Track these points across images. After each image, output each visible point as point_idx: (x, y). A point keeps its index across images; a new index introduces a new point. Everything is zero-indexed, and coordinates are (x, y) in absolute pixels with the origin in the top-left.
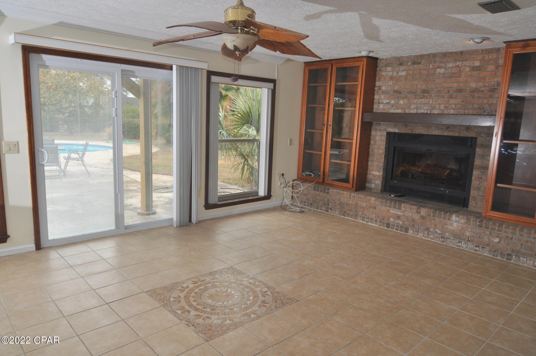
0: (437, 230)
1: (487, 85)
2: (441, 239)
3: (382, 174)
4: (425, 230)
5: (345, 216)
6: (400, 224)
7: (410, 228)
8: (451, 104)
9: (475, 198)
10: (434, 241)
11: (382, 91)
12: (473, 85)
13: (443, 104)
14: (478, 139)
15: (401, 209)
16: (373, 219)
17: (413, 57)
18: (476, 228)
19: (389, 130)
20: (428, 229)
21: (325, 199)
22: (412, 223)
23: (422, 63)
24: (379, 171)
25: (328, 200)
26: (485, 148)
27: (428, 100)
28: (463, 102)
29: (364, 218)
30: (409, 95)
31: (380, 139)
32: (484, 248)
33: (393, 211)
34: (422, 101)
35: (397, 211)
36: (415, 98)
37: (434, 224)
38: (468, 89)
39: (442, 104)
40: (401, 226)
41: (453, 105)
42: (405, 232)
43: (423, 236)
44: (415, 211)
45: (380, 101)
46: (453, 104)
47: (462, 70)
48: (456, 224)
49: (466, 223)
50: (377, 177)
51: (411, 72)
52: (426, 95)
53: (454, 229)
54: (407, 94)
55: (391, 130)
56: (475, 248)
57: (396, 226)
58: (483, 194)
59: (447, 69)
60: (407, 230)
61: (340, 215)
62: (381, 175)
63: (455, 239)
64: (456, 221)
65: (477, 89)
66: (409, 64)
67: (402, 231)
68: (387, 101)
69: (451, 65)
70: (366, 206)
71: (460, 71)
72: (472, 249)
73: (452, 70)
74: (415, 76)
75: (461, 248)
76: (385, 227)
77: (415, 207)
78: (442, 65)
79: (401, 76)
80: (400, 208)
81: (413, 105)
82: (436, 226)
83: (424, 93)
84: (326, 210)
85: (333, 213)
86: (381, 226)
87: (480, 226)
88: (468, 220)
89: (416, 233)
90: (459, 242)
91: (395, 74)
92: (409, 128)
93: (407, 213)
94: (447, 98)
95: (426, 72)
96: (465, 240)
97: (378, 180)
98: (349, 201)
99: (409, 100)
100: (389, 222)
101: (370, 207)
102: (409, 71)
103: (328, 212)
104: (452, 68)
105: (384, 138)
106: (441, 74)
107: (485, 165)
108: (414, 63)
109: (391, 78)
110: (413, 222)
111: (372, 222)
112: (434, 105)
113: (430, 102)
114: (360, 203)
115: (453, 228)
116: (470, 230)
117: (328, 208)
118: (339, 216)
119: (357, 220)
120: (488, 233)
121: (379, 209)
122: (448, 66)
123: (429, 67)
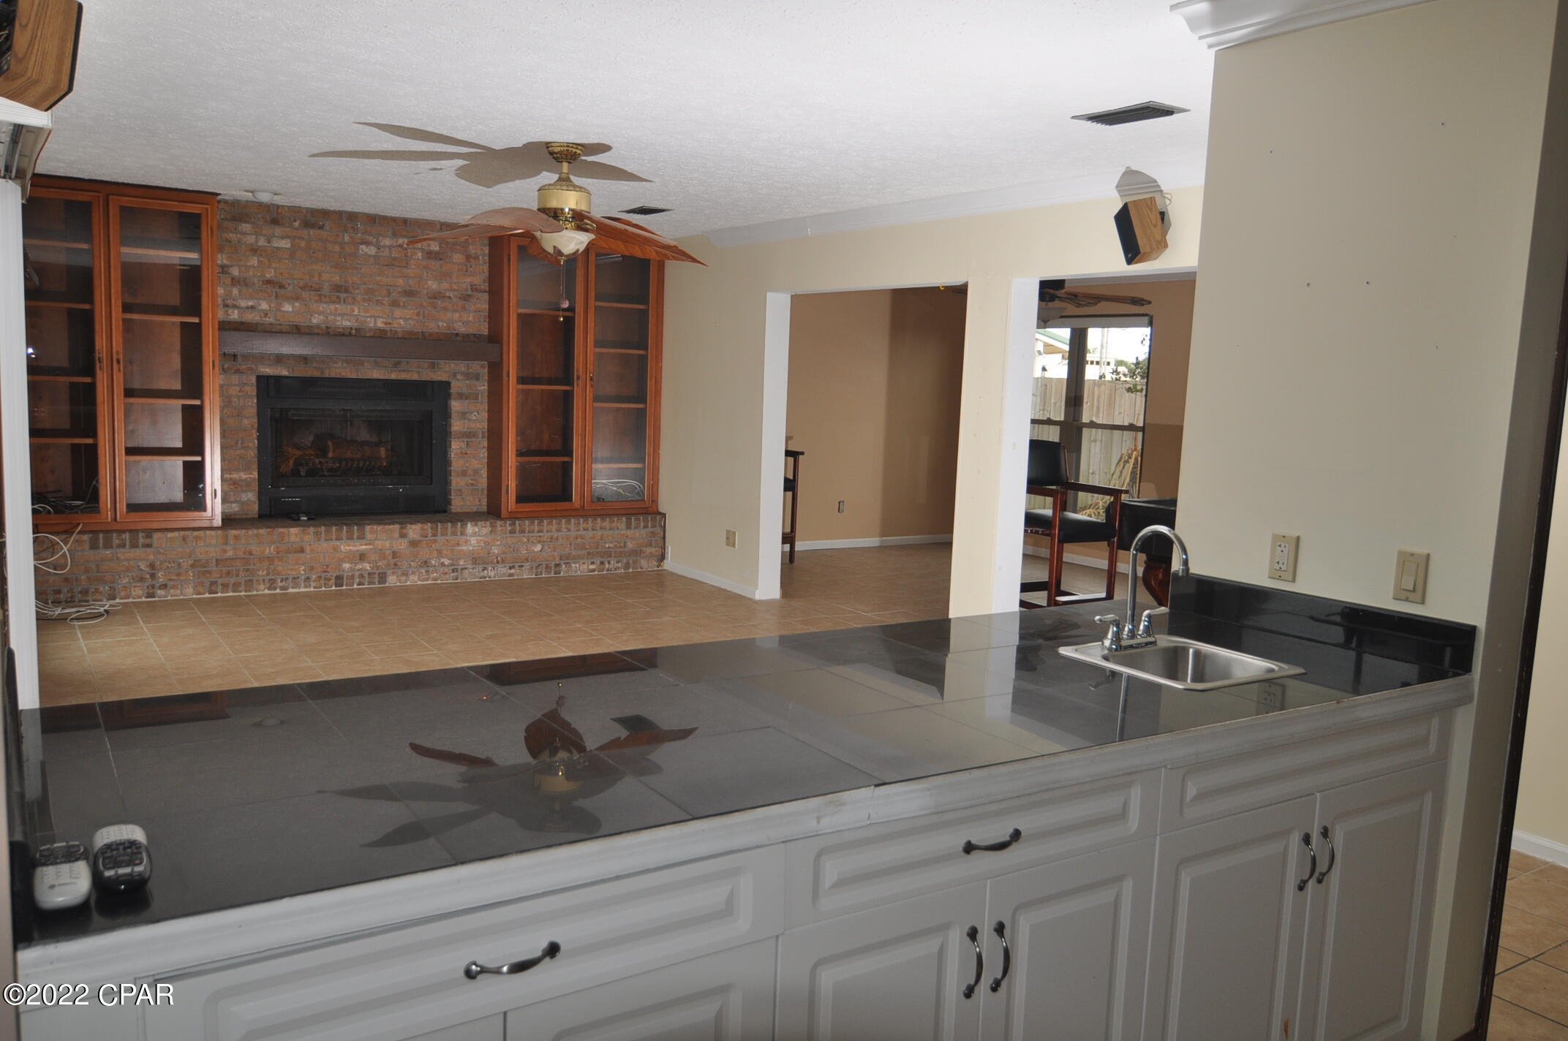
0: (443, 560)
1: (456, 288)
2: (452, 575)
3: (255, 475)
4: (420, 566)
5: (217, 593)
6: (367, 570)
7: (389, 572)
8: (397, 319)
9: (460, 490)
10: (439, 582)
11: (233, 279)
12: (433, 285)
13: (382, 317)
14: (452, 385)
15: (364, 538)
16: (298, 578)
17: (305, 211)
18: (506, 537)
19: (262, 370)
20: (426, 562)
21: (140, 564)
22: (393, 561)
23: (327, 227)
24: (247, 469)
25: (152, 566)
26: (466, 399)
27: (349, 307)
28: (418, 315)
29: (272, 581)
30: (305, 294)
31: (242, 393)
32: (522, 566)
33: (346, 547)
34: (336, 309)
35: (357, 544)
36: (321, 301)
37: (437, 550)
38: (425, 291)
39: (379, 317)
40: (369, 574)
41: (402, 320)
42: (379, 583)
43: (418, 579)
44: (397, 535)
45: (230, 302)
46: (401, 318)
47: (409, 254)
48: (475, 538)
49: (491, 532)
50: (245, 484)
51: (303, 244)
52: (343, 295)
53: (473, 550)
54: (299, 290)
55: (267, 370)
56: (509, 571)
57: (359, 578)
58: (472, 482)
59: (382, 249)
60: (383, 577)
61: (198, 594)
62: (254, 479)
63: (476, 566)
64: (474, 534)
65: (440, 293)
66: (297, 224)
67: (374, 583)
68: (250, 304)
69: (387, 242)
70: (278, 553)
71: (406, 256)
72: (504, 575)
73: (391, 253)
74: (313, 253)
75: (487, 579)
76: (332, 587)
77: (397, 527)
78: (370, 238)
79: (279, 249)
80: (361, 537)
81: (317, 316)
82: (440, 553)
83: (339, 291)
84: (148, 593)
85: (172, 596)
86: (321, 587)
87: (513, 532)
88: (493, 526)
89: (404, 578)
90: (483, 570)
91: (262, 242)
92: (314, 365)
93: (379, 544)
94: (389, 305)
95: (337, 248)
96: (492, 563)
97: (245, 492)
98: (225, 551)
99: (306, 305)
100: (341, 573)
101: (290, 553)
102: (296, 241)
103: (153, 596)
104: (390, 247)
105: (252, 390)
106: (370, 256)
107: (468, 430)
108: (307, 224)
109: (254, 250)
110: (394, 558)
111: (296, 585)
112: (363, 319)
113: (354, 311)
114: (256, 549)
115: (471, 548)
116: (499, 543)
117: (153, 587)
118: (195, 596)
119: (255, 593)
120: (525, 540)
121: (312, 551)
122: (382, 244)
123: (344, 239)
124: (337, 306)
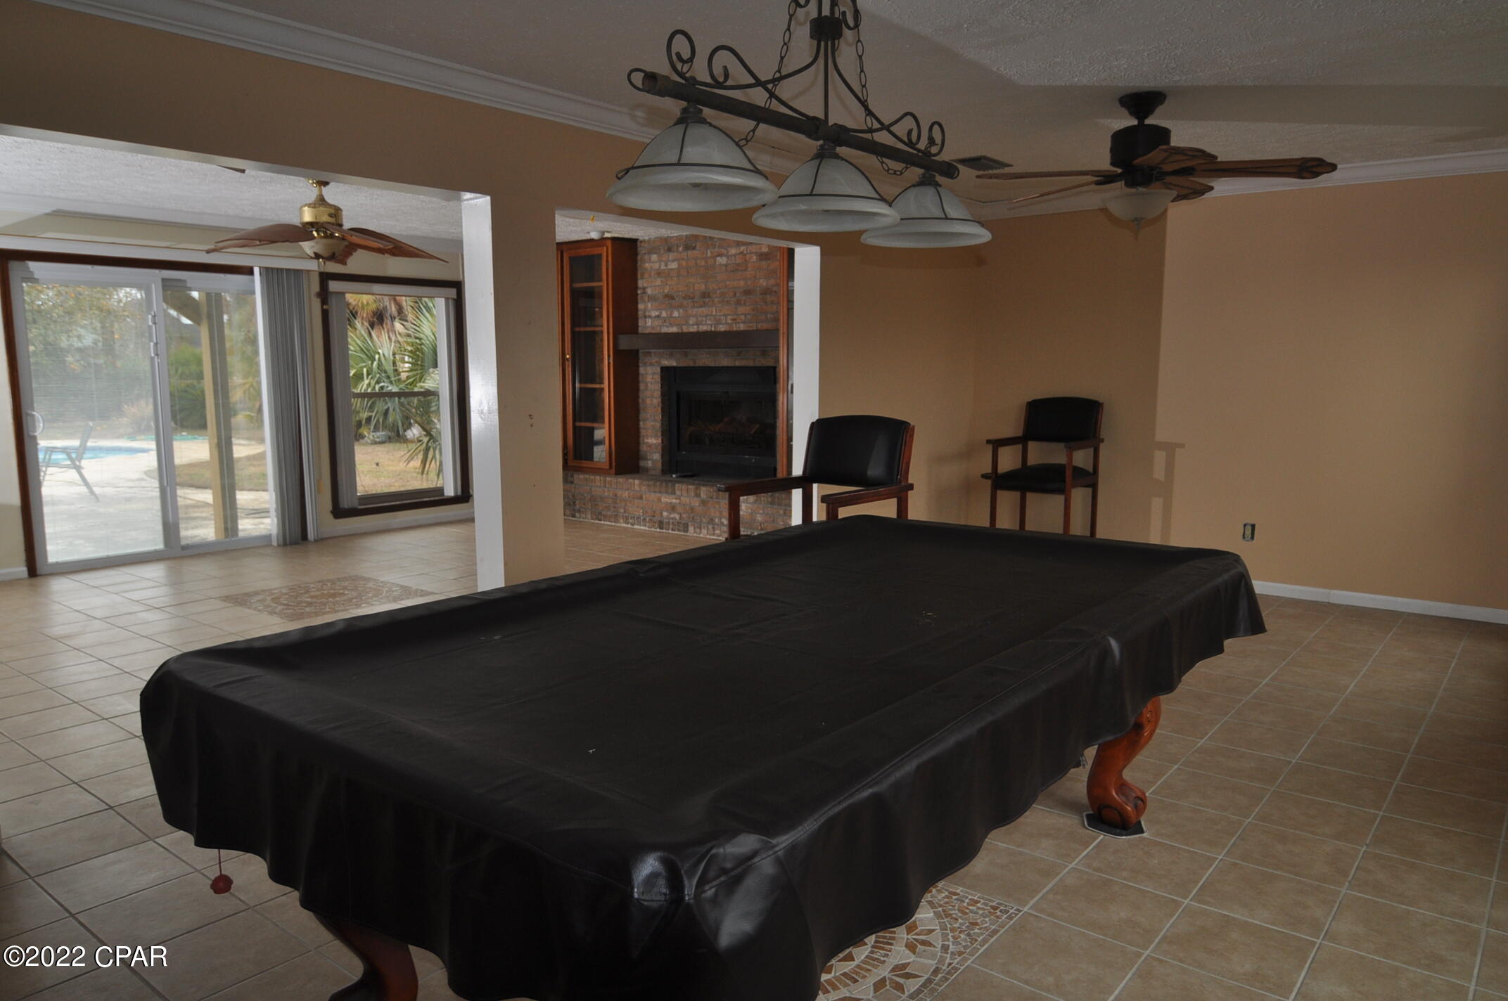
3: (660, 441)
4: (709, 523)
6: (676, 519)
7: (690, 524)
8: (739, 315)
11: (649, 296)
12: (763, 282)
13: (731, 315)
16: (639, 518)
17: (684, 238)
19: (663, 362)
20: (712, 520)
22: (692, 515)
23: (698, 247)
24: (656, 437)
25: (573, 496)
27: (710, 309)
28: (753, 310)
29: (627, 518)
30: (685, 302)
31: (653, 380)
33: (666, 499)
34: (703, 312)
35: (670, 497)
36: (693, 307)
37: (719, 511)
38: (758, 289)
39: (728, 315)
40: (678, 523)
41: (743, 316)
42: (684, 531)
43: (708, 533)
44: (692, 494)
45: (647, 314)
46: (742, 314)
47: (747, 259)
48: (744, 505)
50: (654, 447)
51: (684, 263)
52: (707, 300)
54: (682, 299)
55: (666, 362)
57: (672, 524)
59: (730, 258)
61: (593, 519)
65: (769, 289)
66: (681, 249)
67: (680, 531)
68: (657, 313)
69: (733, 251)
71: (746, 260)
73: (735, 260)
74: (690, 269)
77: (694, 487)
78: (723, 251)
79: (672, 269)
80: (673, 493)
81: (692, 318)
83: (704, 298)
86: (652, 528)
89: (698, 530)
91: (663, 267)
93: (685, 500)
94: (734, 304)
95: (703, 263)
97: (655, 453)
98: (604, 492)
99: (686, 311)
100: (662, 519)
101: (634, 498)
102: (681, 262)
103: (575, 517)
104: (735, 255)
105: (658, 378)
106: (723, 265)
108: (687, 248)
109: (659, 274)
110: (692, 512)
111: (639, 524)
112: (718, 317)
113: (713, 312)
114: (619, 493)
116: (762, 512)
117: (574, 510)
118: (592, 521)
119: (618, 524)
120: (782, 512)
121: (646, 499)
122: (730, 254)
123: (707, 254)
124: (703, 309)
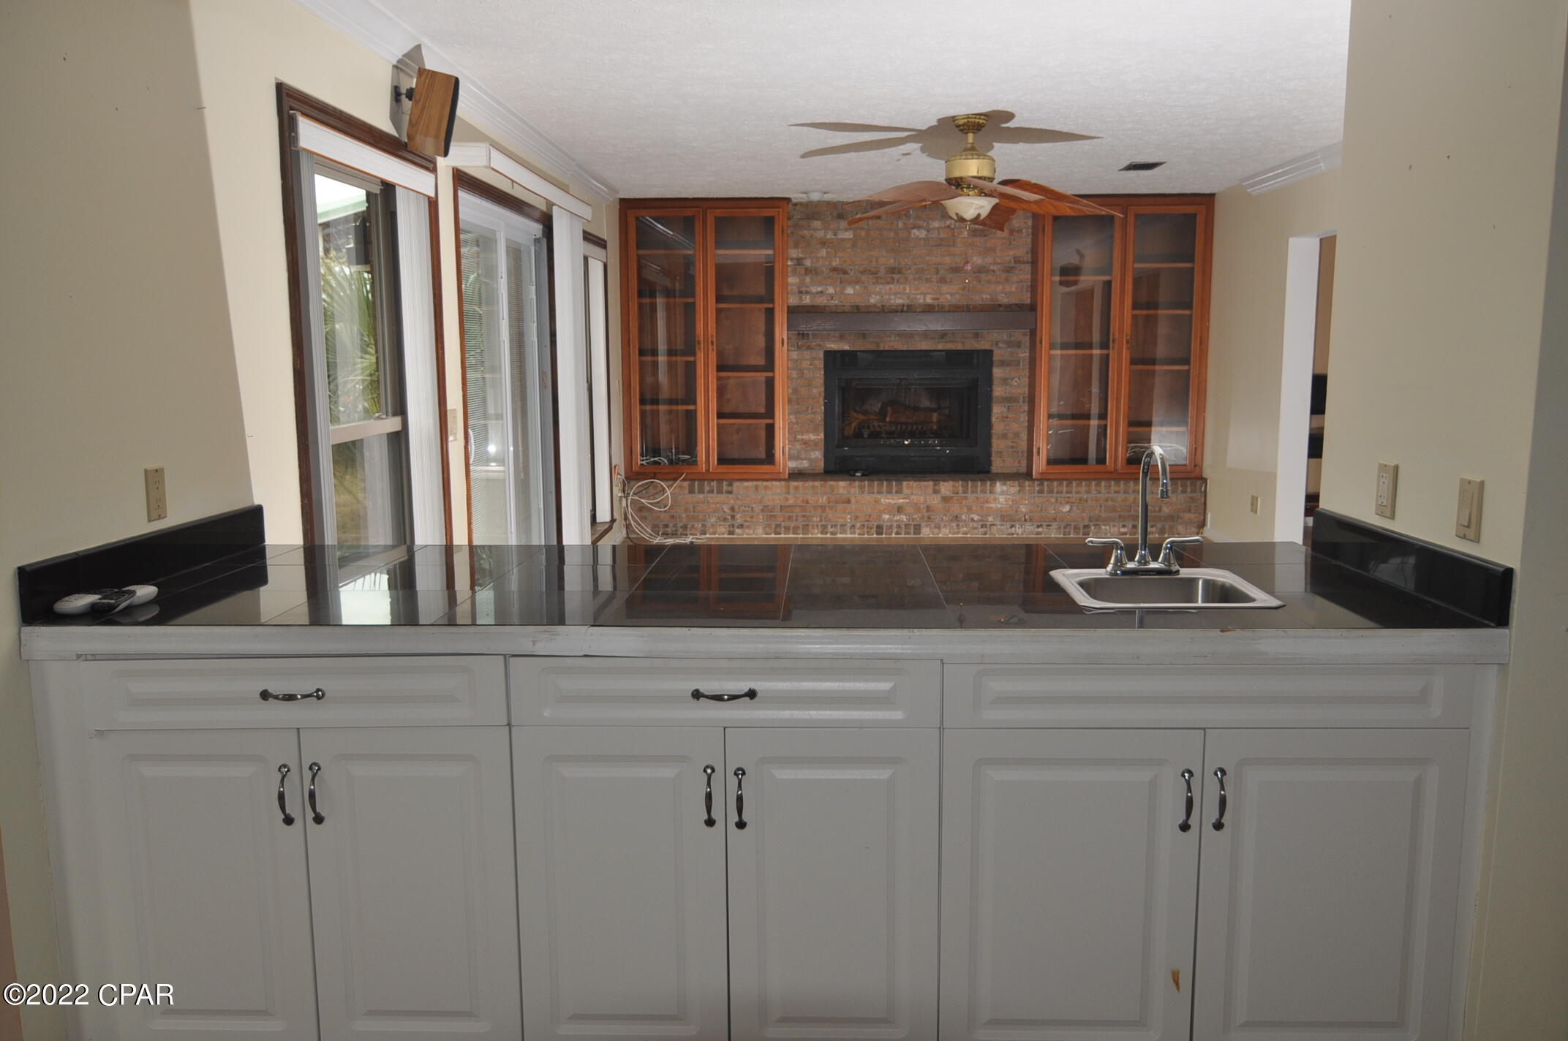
0: (973, 516)
1: (999, 261)
2: (981, 530)
3: (822, 436)
4: (951, 521)
5: (780, 534)
6: (903, 521)
7: (923, 524)
8: (944, 294)
9: (1001, 452)
10: (969, 536)
11: (806, 269)
12: (978, 260)
13: (931, 294)
14: (995, 352)
15: (901, 493)
16: (845, 525)
18: (1034, 497)
19: (829, 346)
20: (957, 517)
21: (724, 507)
22: (926, 514)
24: (815, 431)
25: (732, 509)
26: (1008, 365)
27: (902, 287)
28: (963, 289)
29: (824, 527)
30: (864, 278)
31: (811, 367)
32: (1049, 526)
33: (886, 500)
34: (890, 289)
35: (895, 497)
36: (877, 283)
37: (967, 506)
38: (970, 267)
39: (928, 293)
40: (906, 525)
41: (948, 295)
42: (915, 533)
43: (950, 532)
44: (930, 491)
45: (803, 289)
46: (948, 293)
47: (956, 234)
48: (1003, 497)
49: (1019, 491)
50: (812, 444)
51: (863, 233)
52: (896, 276)
53: (1001, 508)
54: (860, 274)
55: (832, 346)
56: (1036, 529)
57: (897, 528)
58: (1012, 444)
59: (931, 232)
60: (917, 529)
61: (766, 534)
62: (821, 440)
63: (1005, 523)
64: (1003, 493)
65: (984, 267)
67: (909, 534)
68: (820, 289)
69: (936, 224)
70: (829, 502)
71: (953, 235)
72: (1032, 533)
73: (939, 234)
74: (872, 240)
75: (1015, 536)
76: (873, 534)
77: (931, 483)
78: (921, 223)
79: (843, 240)
80: (899, 491)
81: (874, 296)
82: (970, 509)
83: (893, 273)
84: (729, 531)
85: (747, 534)
86: (864, 535)
87: (1041, 492)
88: (1021, 486)
89: (936, 531)
90: (1011, 527)
91: (830, 236)
92: (871, 340)
93: (914, 498)
94: (937, 282)
95: (892, 234)
96: (1019, 521)
97: (814, 450)
98: (787, 499)
99: (865, 287)
100: (881, 523)
101: (837, 502)
102: (858, 231)
103: (733, 534)
104: (938, 229)
105: (820, 364)
106: (920, 239)
107: (1010, 396)
109: (823, 243)
110: (927, 512)
111: (844, 532)
112: (913, 296)
113: (905, 290)
114: (811, 499)
115: (999, 506)
116: (1027, 502)
117: (733, 526)
118: (764, 536)
119: (810, 536)
120: (1053, 500)
121: (857, 502)
122: (931, 226)
123: (898, 225)
124: (892, 286)
